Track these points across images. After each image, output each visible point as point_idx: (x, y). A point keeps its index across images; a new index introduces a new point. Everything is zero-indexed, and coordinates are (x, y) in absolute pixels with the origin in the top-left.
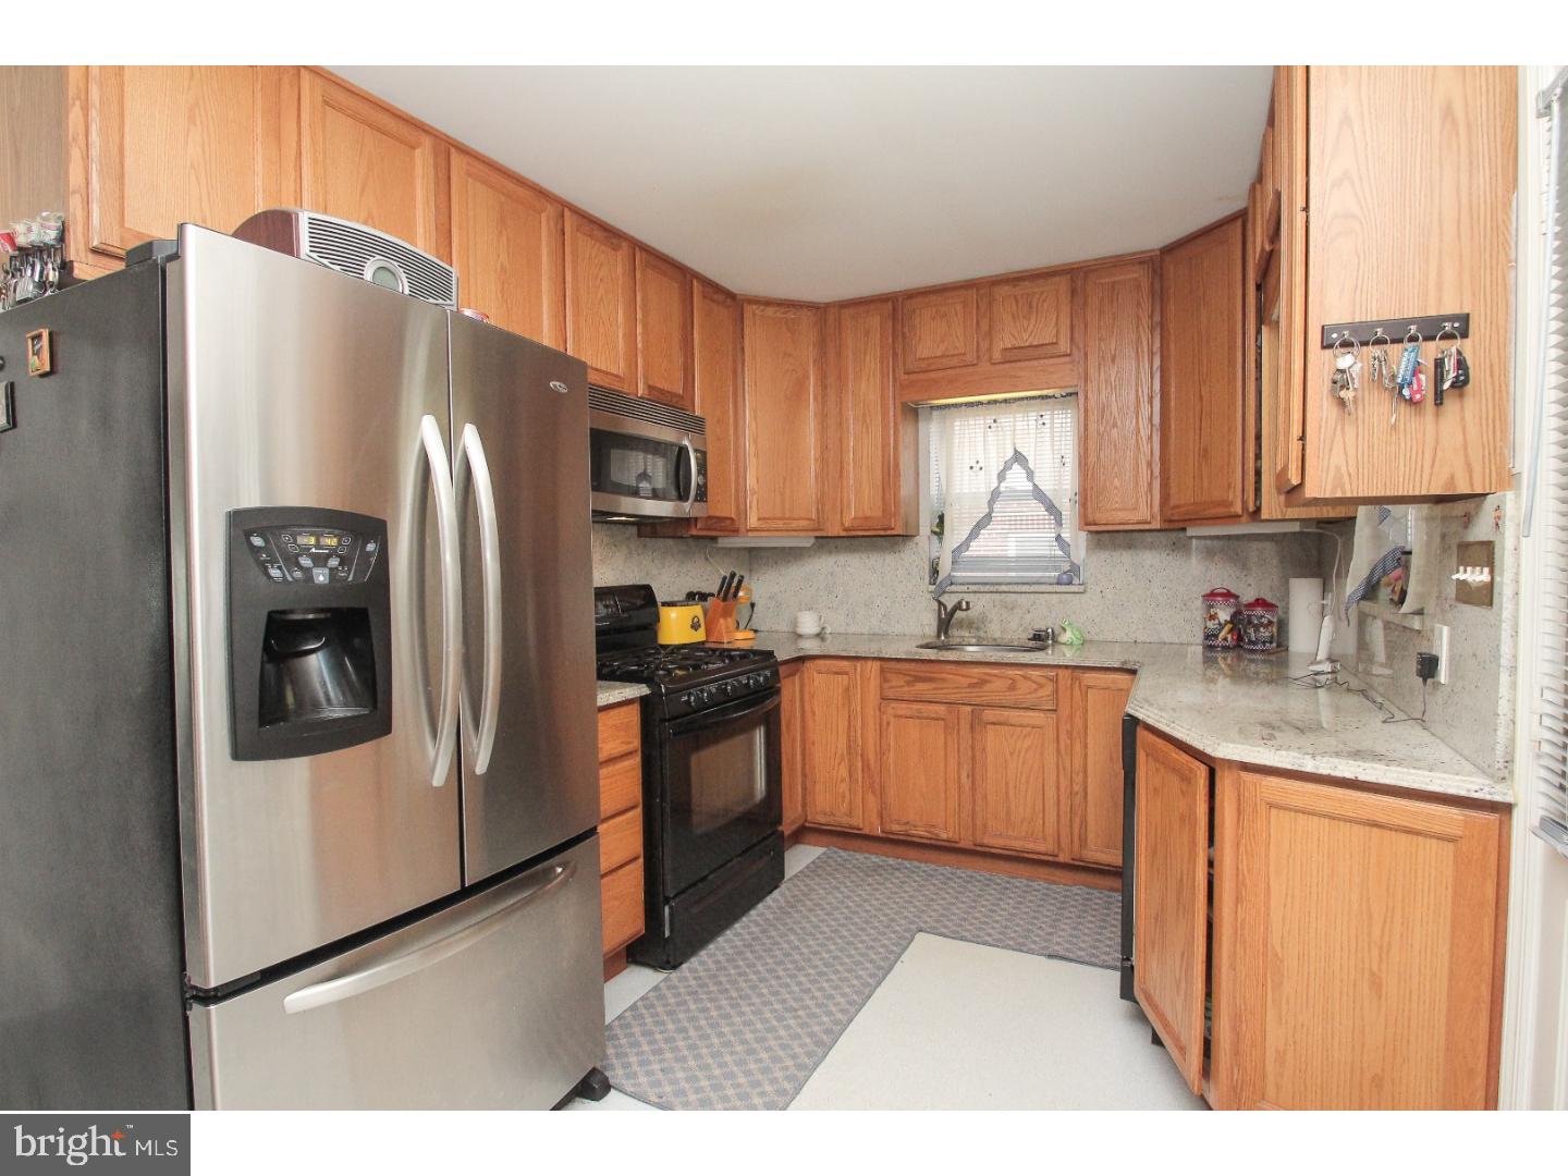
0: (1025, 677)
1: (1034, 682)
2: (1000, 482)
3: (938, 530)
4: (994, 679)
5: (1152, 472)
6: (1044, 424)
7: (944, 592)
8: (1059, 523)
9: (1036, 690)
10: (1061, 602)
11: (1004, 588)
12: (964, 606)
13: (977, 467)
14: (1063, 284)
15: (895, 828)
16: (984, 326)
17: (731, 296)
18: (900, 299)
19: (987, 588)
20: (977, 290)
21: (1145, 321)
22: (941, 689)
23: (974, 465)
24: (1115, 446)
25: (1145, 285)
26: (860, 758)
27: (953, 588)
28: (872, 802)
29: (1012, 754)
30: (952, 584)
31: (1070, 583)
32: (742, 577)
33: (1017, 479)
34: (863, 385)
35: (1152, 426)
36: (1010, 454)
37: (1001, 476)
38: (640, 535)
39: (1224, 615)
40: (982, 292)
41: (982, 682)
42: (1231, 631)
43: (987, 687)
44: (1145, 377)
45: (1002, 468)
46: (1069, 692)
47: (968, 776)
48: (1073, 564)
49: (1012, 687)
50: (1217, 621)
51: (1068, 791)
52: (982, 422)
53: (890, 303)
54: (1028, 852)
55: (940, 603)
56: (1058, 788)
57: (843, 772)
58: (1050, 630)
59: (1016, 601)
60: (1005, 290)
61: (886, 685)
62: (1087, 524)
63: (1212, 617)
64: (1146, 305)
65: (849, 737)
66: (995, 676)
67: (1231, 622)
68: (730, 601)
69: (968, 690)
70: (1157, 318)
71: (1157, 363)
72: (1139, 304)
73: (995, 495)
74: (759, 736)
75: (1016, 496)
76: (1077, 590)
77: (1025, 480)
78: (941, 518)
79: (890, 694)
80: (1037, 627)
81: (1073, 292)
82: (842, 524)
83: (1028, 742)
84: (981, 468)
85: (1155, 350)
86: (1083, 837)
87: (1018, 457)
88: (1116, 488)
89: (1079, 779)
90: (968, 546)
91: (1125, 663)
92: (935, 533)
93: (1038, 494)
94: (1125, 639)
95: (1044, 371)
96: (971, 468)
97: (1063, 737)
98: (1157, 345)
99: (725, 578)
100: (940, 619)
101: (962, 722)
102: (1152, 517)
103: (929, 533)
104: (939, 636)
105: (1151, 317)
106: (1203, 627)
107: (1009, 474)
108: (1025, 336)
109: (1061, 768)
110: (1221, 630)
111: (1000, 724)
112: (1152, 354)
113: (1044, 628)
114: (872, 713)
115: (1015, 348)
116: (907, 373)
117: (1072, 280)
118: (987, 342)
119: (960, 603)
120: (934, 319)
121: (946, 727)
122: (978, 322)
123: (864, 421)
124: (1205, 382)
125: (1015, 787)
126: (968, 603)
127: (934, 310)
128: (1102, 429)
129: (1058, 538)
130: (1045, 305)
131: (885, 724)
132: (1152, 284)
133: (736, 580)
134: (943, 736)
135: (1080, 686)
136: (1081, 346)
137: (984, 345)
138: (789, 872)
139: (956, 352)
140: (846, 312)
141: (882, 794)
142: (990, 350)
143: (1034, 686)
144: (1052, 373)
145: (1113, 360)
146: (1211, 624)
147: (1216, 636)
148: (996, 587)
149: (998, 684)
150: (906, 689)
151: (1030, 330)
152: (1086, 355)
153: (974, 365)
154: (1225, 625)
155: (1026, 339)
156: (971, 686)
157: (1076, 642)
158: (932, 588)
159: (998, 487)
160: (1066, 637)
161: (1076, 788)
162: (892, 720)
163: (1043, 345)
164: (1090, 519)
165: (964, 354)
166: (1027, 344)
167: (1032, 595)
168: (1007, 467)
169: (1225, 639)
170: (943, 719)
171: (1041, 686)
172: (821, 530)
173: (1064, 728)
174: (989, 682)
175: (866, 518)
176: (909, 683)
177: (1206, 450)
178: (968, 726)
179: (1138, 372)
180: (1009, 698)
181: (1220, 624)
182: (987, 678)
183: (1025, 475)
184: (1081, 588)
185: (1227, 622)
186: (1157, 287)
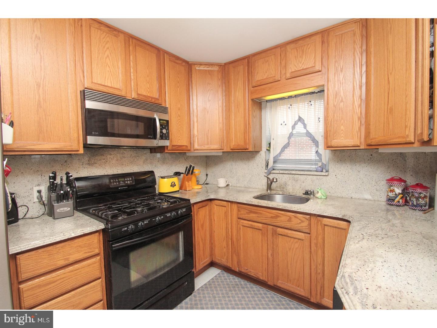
0: (295, 217)
1: (300, 220)
2: (292, 130)
3: (269, 149)
4: (281, 215)
5: (361, 122)
6: (311, 105)
7: (270, 173)
8: (317, 146)
9: (300, 223)
10: (317, 179)
11: (294, 172)
12: (275, 180)
13: (284, 124)
14: (318, 38)
15: (243, 271)
16: (283, 63)
17: (187, 62)
18: (251, 57)
19: (287, 172)
20: (280, 48)
21: (358, 50)
22: (260, 217)
23: (283, 123)
24: (342, 111)
25: (358, 32)
26: (230, 240)
27: (274, 171)
28: (235, 258)
29: (290, 249)
30: (273, 169)
31: (322, 171)
32: (194, 167)
33: (300, 128)
34: (237, 93)
35: (361, 100)
36: (297, 118)
37: (293, 127)
38: (151, 152)
39: (398, 191)
40: (282, 49)
41: (277, 216)
42: (402, 198)
43: (278, 219)
44: (357, 76)
45: (293, 124)
46: (316, 225)
47: (271, 255)
48: (323, 164)
49: (290, 220)
50: (394, 193)
51: (315, 271)
52: (286, 106)
53: (247, 60)
54: (296, 294)
55: (268, 178)
56: (311, 269)
57: (225, 244)
58: (312, 191)
59: (298, 177)
60: (292, 46)
61: (239, 213)
62: (328, 147)
63: (392, 191)
64: (359, 42)
65: (226, 231)
66: (282, 214)
67: (402, 194)
68: (189, 176)
69: (271, 219)
70: (364, 47)
71: (364, 69)
72: (354, 42)
73: (291, 135)
74: (181, 235)
75: (299, 135)
76: (324, 175)
77: (303, 128)
78: (270, 144)
79: (241, 217)
80: (307, 189)
81: (323, 42)
82: (230, 147)
83: (297, 245)
84: (286, 124)
85: (363, 64)
86: (322, 294)
87: (300, 119)
88: (342, 130)
89: (320, 267)
90: (280, 155)
91: (344, 216)
92: (267, 150)
93: (309, 134)
94: (347, 196)
95: (308, 80)
96: (281, 124)
97: (313, 245)
98: (364, 60)
99: (187, 167)
100: (268, 184)
101: (269, 232)
102: (360, 143)
103: (265, 150)
104: (267, 191)
105: (361, 47)
106: (386, 195)
107: (296, 126)
108: (300, 65)
109: (312, 259)
110: (396, 197)
111: (284, 236)
112: (361, 65)
113: (310, 190)
114: (235, 223)
115: (296, 71)
116: (253, 87)
117: (322, 37)
118: (285, 70)
119: (273, 179)
120: (263, 63)
121: (262, 233)
122: (281, 63)
123: (238, 107)
124: (391, 74)
125: (291, 264)
126: (276, 179)
127: (263, 60)
128: (335, 104)
129: (317, 152)
130: (310, 50)
131: (239, 228)
132: (362, 31)
133: (192, 168)
134: (261, 236)
135: (321, 224)
136: (326, 66)
137: (283, 72)
138: (196, 288)
139: (272, 76)
140: (231, 65)
141: (238, 256)
142: (285, 74)
143: (300, 221)
144: (313, 80)
145: (342, 71)
146: (391, 194)
147: (394, 200)
148: (291, 172)
149: (283, 218)
150: (247, 215)
151: (302, 63)
152: (328, 69)
153: (279, 81)
154: (399, 195)
155: (301, 66)
156: (272, 217)
157: (323, 197)
158: (266, 171)
159: (292, 132)
160: (319, 195)
161: (319, 271)
162: (241, 227)
163: (308, 68)
164: (329, 145)
165: (274, 76)
166: (301, 69)
167: (305, 176)
168: (296, 124)
169: (399, 202)
170: (261, 230)
171: (302, 222)
172: (223, 149)
173: (313, 242)
174: (280, 217)
175: (239, 145)
176: (248, 213)
177: (391, 109)
178: (271, 234)
179: (354, 74)
180: (288, 225)
181: (396, 194)
182: (279, 215)
183: (303, 127)
184: (327, 174)
185: (399, 194)
186: (364, 33)
